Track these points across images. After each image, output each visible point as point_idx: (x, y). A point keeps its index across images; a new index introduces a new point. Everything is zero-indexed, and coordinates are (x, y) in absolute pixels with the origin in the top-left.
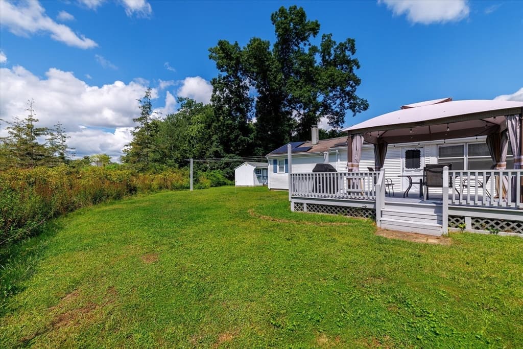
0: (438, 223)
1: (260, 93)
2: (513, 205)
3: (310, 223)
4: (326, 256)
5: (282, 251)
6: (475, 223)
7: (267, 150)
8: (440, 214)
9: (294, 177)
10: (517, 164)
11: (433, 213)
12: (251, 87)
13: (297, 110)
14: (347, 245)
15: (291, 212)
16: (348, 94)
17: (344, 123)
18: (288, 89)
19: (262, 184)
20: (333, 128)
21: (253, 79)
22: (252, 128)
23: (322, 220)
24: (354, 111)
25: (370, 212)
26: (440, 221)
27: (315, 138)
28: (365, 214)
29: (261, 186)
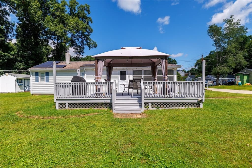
0: (140, 107)
1: (21, 21)
2: (163, 96)
3: (74, 117)
4: (94, 138)
5: (61, 142)
6: (152, 105)
7: (28, 66)
8: (141, 103)
9: (59, 85)
10: (164, 79)
11: (137, 103)
12: (11, 14)
13: (52, 40)
14: (103, 127)
15: (56, 110)
16: (85, 36)
17: (83, 53)
18: (46, 24)
19: (23, 91)
20: (77, 55)
21: (13, 8)
22: (12, 47)
23: (81, 113)
24: (89, 47)
25: (108, 104)
26: (141, 106)
27: (68, 59)
28: (106, 106)
29: (22, 92)
